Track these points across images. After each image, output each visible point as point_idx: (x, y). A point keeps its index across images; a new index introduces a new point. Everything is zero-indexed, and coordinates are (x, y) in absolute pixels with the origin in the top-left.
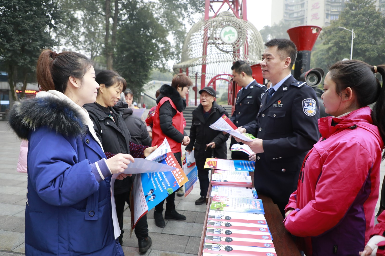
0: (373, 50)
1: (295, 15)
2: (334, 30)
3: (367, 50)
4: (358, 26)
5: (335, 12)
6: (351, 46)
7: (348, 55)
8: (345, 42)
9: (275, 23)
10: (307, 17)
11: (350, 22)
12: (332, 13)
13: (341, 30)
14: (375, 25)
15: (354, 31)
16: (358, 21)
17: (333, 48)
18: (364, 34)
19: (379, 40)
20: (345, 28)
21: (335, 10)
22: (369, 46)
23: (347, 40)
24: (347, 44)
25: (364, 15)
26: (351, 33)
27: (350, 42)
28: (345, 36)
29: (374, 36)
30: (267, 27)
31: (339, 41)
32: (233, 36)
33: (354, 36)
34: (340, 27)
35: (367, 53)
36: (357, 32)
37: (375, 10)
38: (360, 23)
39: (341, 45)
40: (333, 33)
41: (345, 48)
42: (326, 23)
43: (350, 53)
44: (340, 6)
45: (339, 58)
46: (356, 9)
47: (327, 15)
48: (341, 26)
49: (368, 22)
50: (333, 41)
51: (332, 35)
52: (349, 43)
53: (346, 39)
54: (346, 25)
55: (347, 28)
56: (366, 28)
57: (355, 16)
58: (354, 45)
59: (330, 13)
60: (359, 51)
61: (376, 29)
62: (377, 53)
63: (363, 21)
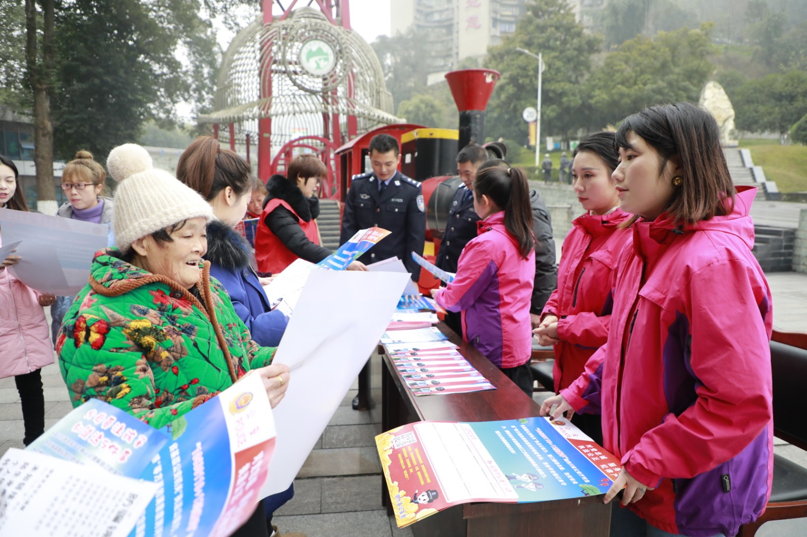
0: (574, 95)
1: (436, 17)
2: (508, 52)
3: (563, 94)
4: (549, 48)
5: (508, 16)
6: (537, 85)
7: (533, 100)
8: (527, 76)
9: (398, 31)
10: (458, 23)
11: (536, 41)
12: (504, 19)
13: (521, 54)
14: (575, 49)
15: (543, 57)
16: (548, 40)
17: (507, 87)
18: (559, 64)
19: (582, 75)
20: (526, 51)
21: (508, 13)
22: (567, 86)
23: (531, 73)
24: (531, 81)
25: (557, 28)
26: (537, 60)
27: (536, 78)
28: (527, 66)
29: (575, 69)
30: (383, 38)
31: (518, 75)
32: (326, 60)
33: (542, 68)
34: (518, 49)
35: (565, 99)
36: (546, 58)
37: (574, 21)
38: (552, 43)
39: (521, 81)
40: (506, 58)
41: (528, 88)
42: (493, 37)
43: (536, 98)
44: (516, 6)
45: (519, 106)
46: (543, 15)
47: (495, 22)
48: (520, 47)
49: (564, 42)
50: (507, 74)
51: (505, 63)
52: (534, 79)
53: (529, 71)
54: (528, 45)
55: (530, 51)
56: (561, 52)
57: (542, 29)
58: (543, 83)
59: (499, 17)
60: (551, 95)
61: (577, 56)
62: (581, 98)
63: (556, 40)
